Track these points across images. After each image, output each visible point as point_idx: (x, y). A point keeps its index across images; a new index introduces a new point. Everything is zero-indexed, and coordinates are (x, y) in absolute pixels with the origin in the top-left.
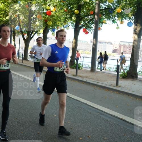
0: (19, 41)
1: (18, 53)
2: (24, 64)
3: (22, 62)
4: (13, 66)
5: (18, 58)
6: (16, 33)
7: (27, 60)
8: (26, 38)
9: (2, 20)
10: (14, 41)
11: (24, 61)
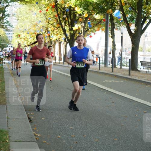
0: (122, 37)
1: (121, 59)
2: (132, 78)
3: (129, 74)
4: (113, 81)
5: (121, 68)
6: (115, 23)
7: (137, 70)
8: (133, 32)
9: (91, 3)
10: (113, 37)
11: (132, 72)
